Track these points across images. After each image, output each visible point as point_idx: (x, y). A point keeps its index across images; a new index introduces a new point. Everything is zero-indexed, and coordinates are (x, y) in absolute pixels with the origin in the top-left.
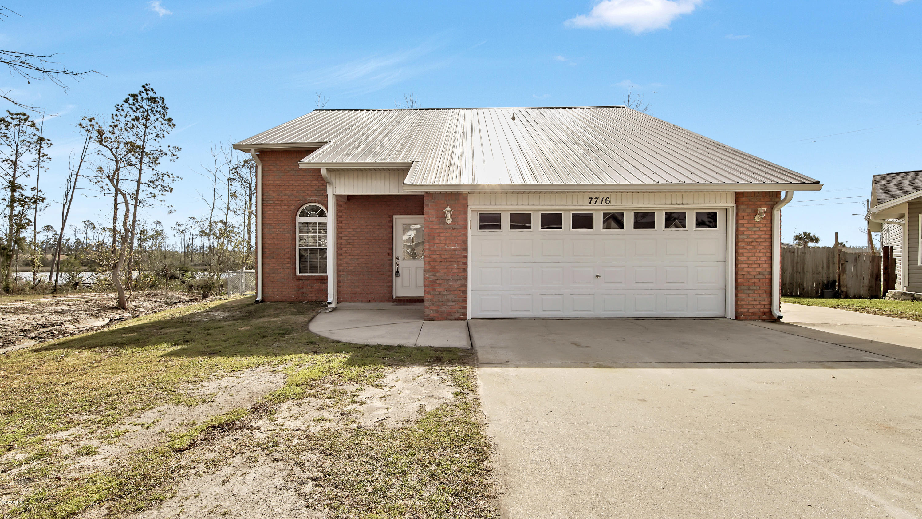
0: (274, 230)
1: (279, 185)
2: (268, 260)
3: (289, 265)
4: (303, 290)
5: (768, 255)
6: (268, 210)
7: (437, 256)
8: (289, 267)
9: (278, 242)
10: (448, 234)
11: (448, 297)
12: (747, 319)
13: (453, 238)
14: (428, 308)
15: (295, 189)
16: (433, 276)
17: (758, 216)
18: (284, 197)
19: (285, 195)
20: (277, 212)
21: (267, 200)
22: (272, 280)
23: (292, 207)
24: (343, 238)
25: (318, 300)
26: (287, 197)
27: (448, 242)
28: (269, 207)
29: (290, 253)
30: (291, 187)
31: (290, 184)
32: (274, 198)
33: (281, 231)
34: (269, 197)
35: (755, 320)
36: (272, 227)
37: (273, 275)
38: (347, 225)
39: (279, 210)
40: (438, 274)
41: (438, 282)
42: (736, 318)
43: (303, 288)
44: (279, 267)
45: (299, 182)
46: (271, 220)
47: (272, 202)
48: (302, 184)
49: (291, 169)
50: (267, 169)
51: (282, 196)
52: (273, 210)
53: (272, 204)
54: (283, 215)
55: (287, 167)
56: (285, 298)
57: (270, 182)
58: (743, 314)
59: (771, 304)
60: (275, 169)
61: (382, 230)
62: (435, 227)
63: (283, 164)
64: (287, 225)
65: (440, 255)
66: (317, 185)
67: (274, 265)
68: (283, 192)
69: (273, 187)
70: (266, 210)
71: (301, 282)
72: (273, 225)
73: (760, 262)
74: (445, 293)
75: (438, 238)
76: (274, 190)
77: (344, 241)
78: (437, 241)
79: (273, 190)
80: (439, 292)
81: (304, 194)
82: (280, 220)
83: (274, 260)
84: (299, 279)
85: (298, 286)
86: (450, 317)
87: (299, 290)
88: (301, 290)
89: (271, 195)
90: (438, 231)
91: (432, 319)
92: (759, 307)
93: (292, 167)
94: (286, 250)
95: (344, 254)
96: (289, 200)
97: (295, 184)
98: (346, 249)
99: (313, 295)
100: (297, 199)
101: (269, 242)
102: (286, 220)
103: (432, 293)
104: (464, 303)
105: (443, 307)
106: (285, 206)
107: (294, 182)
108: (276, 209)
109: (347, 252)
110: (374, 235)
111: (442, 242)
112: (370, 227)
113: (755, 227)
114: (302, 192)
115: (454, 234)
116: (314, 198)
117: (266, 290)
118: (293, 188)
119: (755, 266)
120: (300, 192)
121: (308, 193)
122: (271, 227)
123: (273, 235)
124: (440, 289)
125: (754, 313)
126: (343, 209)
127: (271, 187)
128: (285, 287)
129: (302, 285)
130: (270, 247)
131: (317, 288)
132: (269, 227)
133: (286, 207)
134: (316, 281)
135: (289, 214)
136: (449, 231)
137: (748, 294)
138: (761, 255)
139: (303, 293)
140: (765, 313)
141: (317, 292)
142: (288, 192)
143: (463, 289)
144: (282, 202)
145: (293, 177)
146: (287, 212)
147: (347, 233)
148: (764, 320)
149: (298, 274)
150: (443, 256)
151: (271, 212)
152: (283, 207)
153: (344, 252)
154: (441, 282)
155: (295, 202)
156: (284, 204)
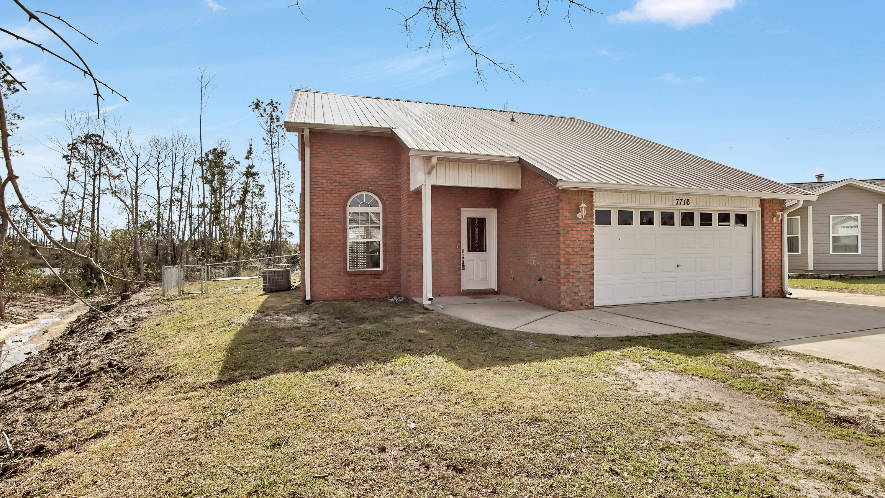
0: (322, 220)
1: (329, 170)
2: (316, 254)
3: (340, 259)
4: (356, 287)
5: (780, 247)
6: (316, 197)
7: (571, 250)
8: (340, 261)
9: (328, 234)
10: (578, 229)
11: (580, 288)
12: (770, 296)
13: (583, 232)
14: (564, 299)
15: (347, 176)
16: (567, 268)
17: (775, 218)
18: (334, 184)
19: (336, 182)
20: (326, 200)
21: (315, 186)
22: (321, 276)
23: (343, 195)
24: (413, 230)
25: (372, 297)
26: (337, 184)
27: (579, 236)
28: (317, 194)
29: (341, 245)
30: (342, 173)
31: (341, 170)
32: (323, 184)
33: (331, 222)
34: (317, 183)
35: (774, 297)
36: (321, 217)
37: (322, 271)
38: (417, 216)
39: (329, 198)
40: (571, 267)
41: (571, 274)
42: (763, 296)
43: (356, 284)
44: (329, 262)
45: (351, 168)
46: (319, 209)
47: (321, 189)
48: (354, 171)
49: (342, 154)
50: (316, 153)
51: (332, 183)
52: (322, 197)
53: (320, 192)
54: (334, 203)
55: (338, 151)
56: (335, 296)
57: (318, 166)
58: (768, 292)
59: (782, 285)
60: (324, 153)
61: (451, 222)
62: (569, 222)
63: (333, 148)
64: (338, 215)
65: (573, 248)
66: (371, 172)
67: (323, 259)
68: (333, 178)
69: (321, 172)
70: (314, 197)
71: (353, 277)
72: (322, 214)
73: (776, 253)
74: (577, 284)
75: (571, 232)
76: (324, 175)
77: (413, 233)
78: (570, 235)
79: (321, 175)
80: (573, 283)
81: (357, 182)
82: (331, 209)
83: (322, 254)
84: (351, 274)
85: (351, 282)
86: (581, 307)
87: (351, 287)
88: (353, 287)
89: (320, 181)
90: (571, 225)
91: (567, 310)
92: (776, 287)
93: (344, 151)
94: (338, 243)
95: (414, 247)
96: (341, 187)
97: (347, 171)
98: (416, 242)
99: (366, 291)
100: (349, 187)
101: (318, 234)
102: (337, 209)
103: (567, 284)
104: (591, 293)
105: (576, 298)
106: (335, 193)
107: (345, 168)
108: (325, 197)
109: (417, 245)
110: (444, 228)
111: (575, 236)
112: (440, 219)
113: (773, 226)
114: (354, 179)
115: (584, 229)
116: (367, 186)
117: (315, 287)
118: (344, 175)
119: (773, 256)
120: (352, 179)
121: (361, 181)
122: (319, 217)
123: (322, 226)
124: (573, 281)
125: (773, 292)
126: (412, 199)
127: (320, 172)
128: (335, 284)
129: (355, 281)
130: (318, 240)
131: (371, 283)
132: (317, 217)
133: (337, 195)
134: (369, 276)
135: (340, 203)
136: (580, 226)
137: (770, 277)
138: (776, 247)
139: (355, 289)
140: (779, 291)
141: (370, 288)
142: (339, 179)
143: (591, 280)
144: (332, 189)
145: (344, 162)
146: (338, 201)
147: (416, 225)
148: (778, 297)
149: (348, 269)
150: (575, 250)
151: (320, 200)
152: (333, 195)
153: (414, 245)
154: (574, 274)
155: (346, 190)
156: (334, 192)
